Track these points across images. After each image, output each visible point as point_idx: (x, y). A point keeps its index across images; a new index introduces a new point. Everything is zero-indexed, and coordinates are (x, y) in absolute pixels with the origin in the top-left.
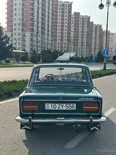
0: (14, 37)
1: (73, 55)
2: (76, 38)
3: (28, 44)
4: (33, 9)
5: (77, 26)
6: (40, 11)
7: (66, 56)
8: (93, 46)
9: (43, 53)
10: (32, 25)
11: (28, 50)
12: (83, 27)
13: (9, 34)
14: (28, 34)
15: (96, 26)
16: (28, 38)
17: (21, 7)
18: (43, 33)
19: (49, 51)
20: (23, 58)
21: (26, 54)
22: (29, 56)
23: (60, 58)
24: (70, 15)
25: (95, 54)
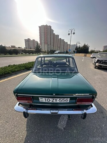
0: (42, 46)
1: (59, 51)
2: (60, 46)
3: (46, 48)
4: (47, 37)
5: (60, 43)
6: (49, 38)
7: (57, 52)
8: (65, 49)
9: (51, 51)
10: (47, 42)
11: (46, 50)
12: (62, 43)
13: (40, 45)
14: (46, 45)
15: (66, 43)
16: (46, 47)
17: (44, 37)
18: (50, 45)
19: (52, 50)
20: (44, 53)
21: (46, 51)
22: (47, 52)
23: (55, 52)
24: (58, 39)
25: (65, 51)
